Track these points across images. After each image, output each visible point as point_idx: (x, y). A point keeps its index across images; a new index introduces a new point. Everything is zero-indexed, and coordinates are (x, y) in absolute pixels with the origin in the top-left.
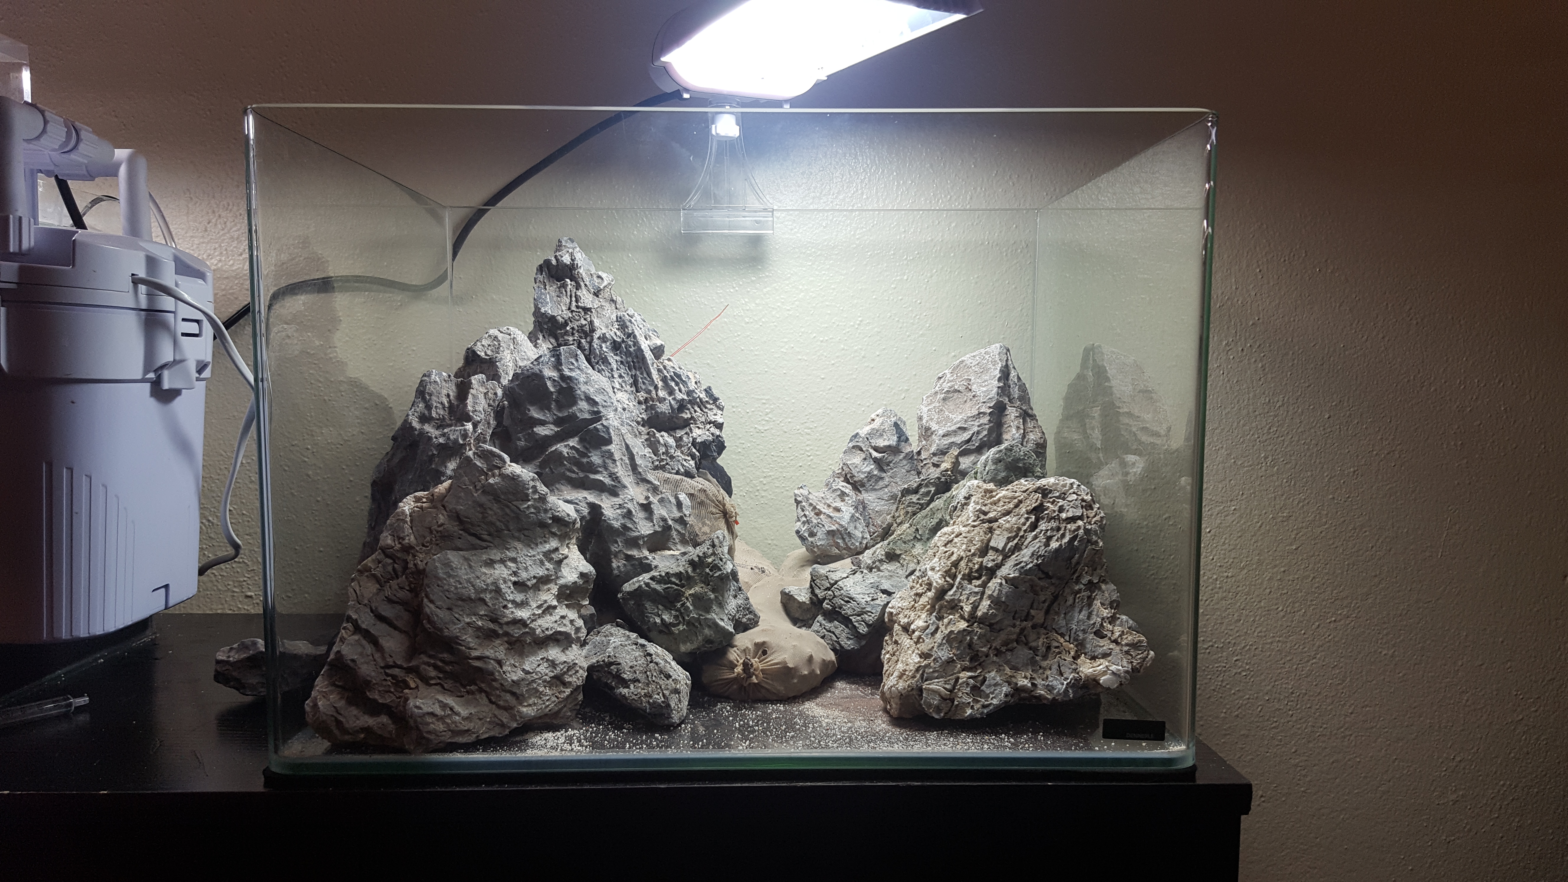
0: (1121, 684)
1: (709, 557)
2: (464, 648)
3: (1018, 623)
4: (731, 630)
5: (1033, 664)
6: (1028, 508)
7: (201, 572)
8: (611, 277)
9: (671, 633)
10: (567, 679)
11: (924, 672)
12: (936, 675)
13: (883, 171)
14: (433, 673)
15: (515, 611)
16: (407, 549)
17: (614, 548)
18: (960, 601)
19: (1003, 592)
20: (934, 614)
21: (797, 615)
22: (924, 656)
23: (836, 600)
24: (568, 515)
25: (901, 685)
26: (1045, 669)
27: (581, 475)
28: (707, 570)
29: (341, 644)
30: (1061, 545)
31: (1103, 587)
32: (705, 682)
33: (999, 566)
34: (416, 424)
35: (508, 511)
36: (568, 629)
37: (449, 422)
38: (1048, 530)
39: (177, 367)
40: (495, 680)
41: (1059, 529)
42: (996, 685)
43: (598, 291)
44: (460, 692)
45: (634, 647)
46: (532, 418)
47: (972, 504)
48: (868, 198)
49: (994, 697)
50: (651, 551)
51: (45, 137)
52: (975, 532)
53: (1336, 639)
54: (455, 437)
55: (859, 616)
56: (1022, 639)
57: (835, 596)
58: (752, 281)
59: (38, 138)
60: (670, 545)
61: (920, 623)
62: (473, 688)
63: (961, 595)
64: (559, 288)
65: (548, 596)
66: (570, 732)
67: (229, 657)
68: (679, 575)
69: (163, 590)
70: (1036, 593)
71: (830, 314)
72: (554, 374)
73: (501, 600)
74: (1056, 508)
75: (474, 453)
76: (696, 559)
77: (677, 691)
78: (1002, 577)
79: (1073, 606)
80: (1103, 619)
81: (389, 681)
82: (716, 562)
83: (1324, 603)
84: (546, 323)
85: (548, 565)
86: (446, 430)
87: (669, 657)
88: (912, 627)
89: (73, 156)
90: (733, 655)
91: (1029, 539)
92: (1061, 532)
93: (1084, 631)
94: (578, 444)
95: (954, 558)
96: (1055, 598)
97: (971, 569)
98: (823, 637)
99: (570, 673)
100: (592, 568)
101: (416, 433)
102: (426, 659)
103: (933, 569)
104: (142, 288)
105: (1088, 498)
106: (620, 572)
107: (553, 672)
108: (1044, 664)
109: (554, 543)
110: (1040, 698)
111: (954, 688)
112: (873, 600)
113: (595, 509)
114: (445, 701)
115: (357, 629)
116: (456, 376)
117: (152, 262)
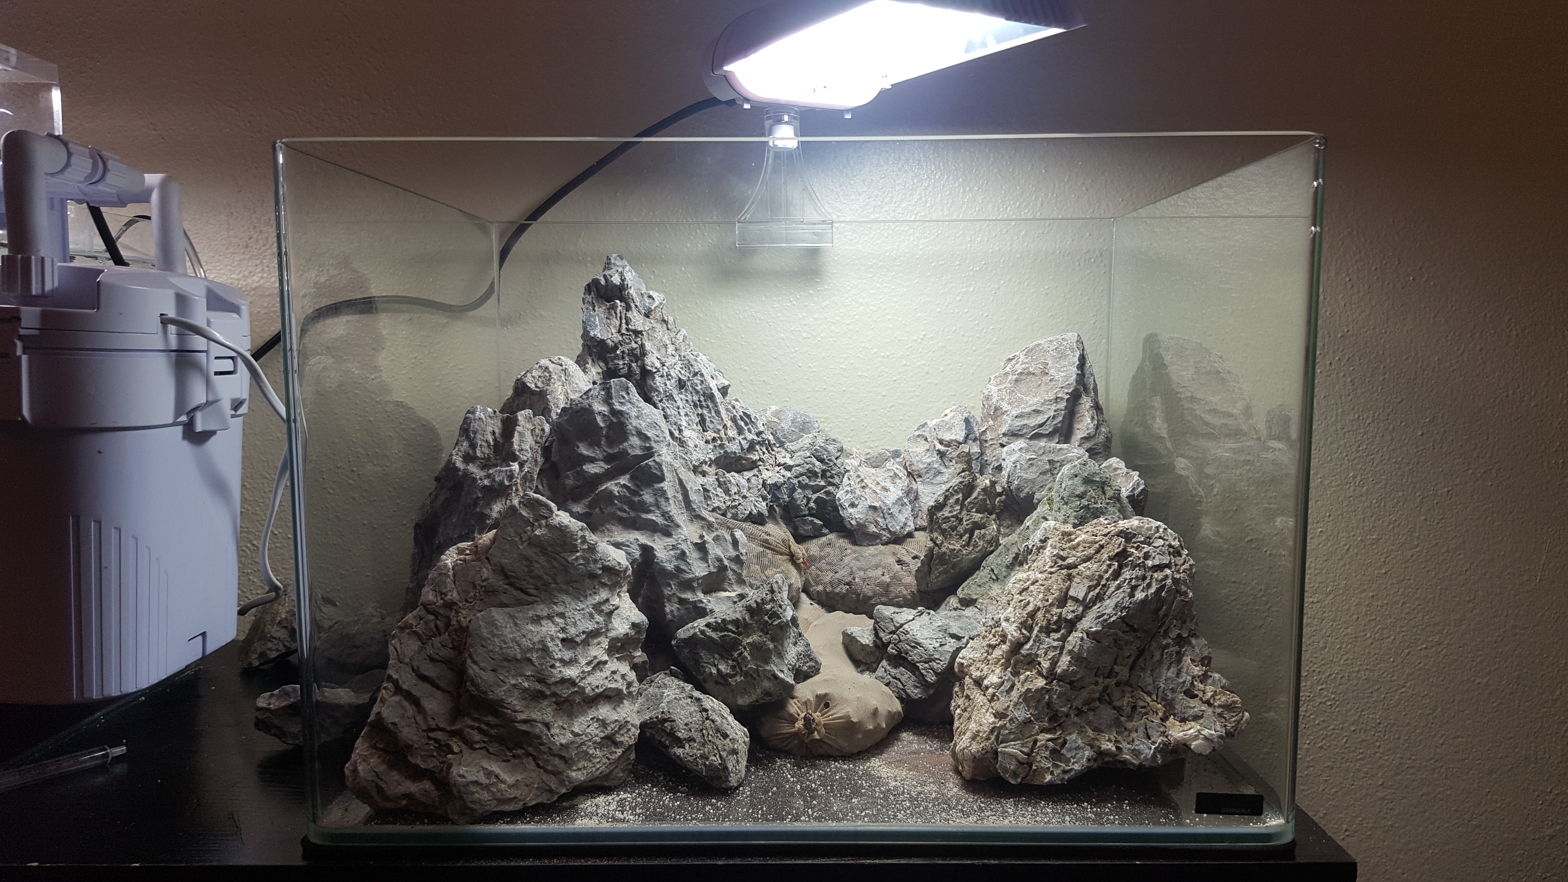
0: (1214, 750)
1: (768, 603)
2: (509, 711)
3: (1101, 680)
4: (791, 681)
5: (1118, 726)
6: (1110, 554)
7: (241, 613)
8: (662, 296)
9: (729, 684)
10: (619, 738)
11: (999, 733)
12: (1012, 737)
13: (948, 177)
14: (477, 737)
15: (563, 670)
16: (450, 605)
17: (667, 592)
18: (1037, 656)
19: (1085, 648)
20: (1009, 669)
21: (860, 658)
22: (999, 715)
23: (900, 645)
24: (619, 564)
25: (975, 747)
26: (1130, 731)
27: (633, 514)
28: (766, 618)
29: (381, 705)
30: (1147, 595)
31: (1194, 641)
32: (764, 736)
33: (1079, 618)
34: (460, 464)
35: (555, 563)
36: (621, 685)
37: (494, 462)
38: (1132, 579)
39: (211, 408)
40: (542, 744)
41: (1144, 578)
42: (1078, 748)
43: (649, 312)
44: (506, 756)
45: (689, 700)
46: (581, 455)
47: (1049, 548)
48: (931, 206)
49: (1076, 762)
50: (706, 592)
51: (69, 170)
52: (1053, 579)
53: (1427, 667)
54: (500, 478)
55: (926, 663)
56: (1105, 698)
57: (900, 641)
58: (811, 295)
59: (62, 171)
60: (726, 586)
61: (993, 679)
62: (520, 752)
63: (1038, 649)
64: (608, 309)
65: (598, 651)
66: (623, 795)
67: (269, 704)
68: (736, 622)
69: (200, 637)
70: (1120, 648)
71: (891, 328)
72: (604, 409)
73: (549, 659)
74: (1141, 555)
75: (520, 502)
76: (754, 605)
77: (734, 752)
78: (1083, 631)
79: (1160, 662)
80: (1193, 677)
81: (432, 745)
82: (775, 609)
83: (1415, 630)
84: (595, 347)
85: (599, 618)
86: (491, 471)
87: (726, 711)
88: (986, 682)
89: (100, 187)
90: (793, 707)
91: (1112, 589)
92: (1147, 581)
93: (1173, 690)
94: (629, 482)
95: (1030, 608)
96: (1141, 652)
97: (1049, 621)
98: (887, 685)
99: (622, 732)
100: (644, 618)
101: (460, 473)
102: (470, 723)
103: (1007, 620)
104: (172, 329)
105: (1176, 543)
106: (674, 617)
107: (603, 732)
108: (1130, 725)
109: (604, 594)
110: (1125, 762)
111: (1032, 752)
112: (941, 645)
113: (647, 551)
114: (490, 768)
115: (398, 689)
116: (501, 412)
117: (182, 300)
